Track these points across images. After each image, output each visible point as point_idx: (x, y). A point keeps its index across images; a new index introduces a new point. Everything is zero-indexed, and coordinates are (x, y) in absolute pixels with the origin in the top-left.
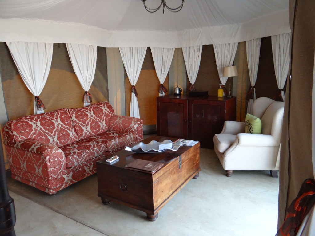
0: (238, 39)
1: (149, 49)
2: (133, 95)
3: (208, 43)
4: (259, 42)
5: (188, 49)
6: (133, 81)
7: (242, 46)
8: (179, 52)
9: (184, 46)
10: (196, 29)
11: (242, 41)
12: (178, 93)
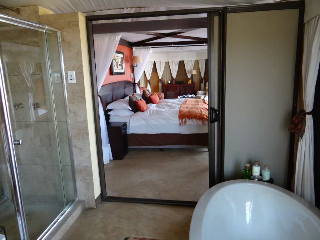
0: (195, 59)
1: (155, 62)
2: (148, 84)
3: (181, 60)
4: (205, 60)
5: (172, 62)
6: (148, 78)
7: (197, 62)
8: (167, 64)
9: (170, 61)
10: (176, 54)
11: (197, 59)
12: (170, 83)
